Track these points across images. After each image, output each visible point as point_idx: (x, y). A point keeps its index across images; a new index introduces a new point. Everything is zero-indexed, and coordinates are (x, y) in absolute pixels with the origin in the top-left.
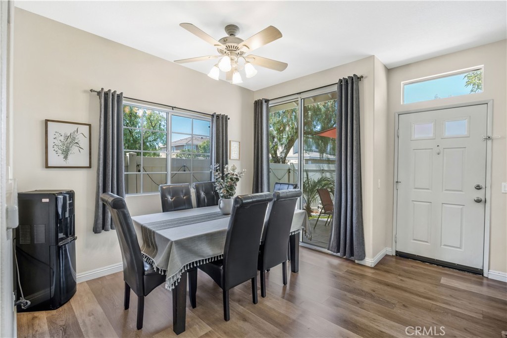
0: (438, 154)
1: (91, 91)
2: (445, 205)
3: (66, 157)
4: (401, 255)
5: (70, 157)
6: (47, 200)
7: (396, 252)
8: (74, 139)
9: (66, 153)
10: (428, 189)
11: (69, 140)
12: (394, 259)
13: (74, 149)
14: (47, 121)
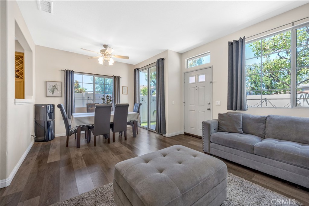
0: (197, 90)
1: (62, 70)
2: (199, 112)
3: (53, 93)
4: (186, 134)
5: (54, 93)
6: (44, 106)
7: (185, 133)
8: (56, 87)
9: (53, 92)
10: (194, 105)
11: (54, 87)
12: (184, 136)
13: (56, 91)
14: (46, 81)
